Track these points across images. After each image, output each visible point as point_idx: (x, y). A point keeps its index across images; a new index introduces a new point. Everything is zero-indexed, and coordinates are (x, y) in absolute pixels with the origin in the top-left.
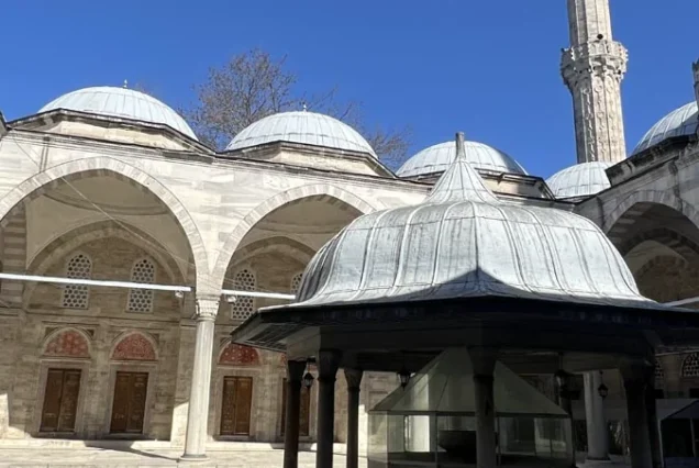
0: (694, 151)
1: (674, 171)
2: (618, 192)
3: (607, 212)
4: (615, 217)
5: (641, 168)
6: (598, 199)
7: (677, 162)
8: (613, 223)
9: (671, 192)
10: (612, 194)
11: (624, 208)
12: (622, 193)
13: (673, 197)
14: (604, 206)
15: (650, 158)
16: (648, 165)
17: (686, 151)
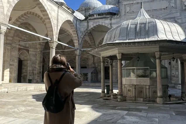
0: (117, 17)
1: (111, 20)
2: (94, 21)
3: (90, 25)
4: (92, 27)
5: (100, 17)
6: (88, 21)
7: (112, 18)
8: (91, 28)
9: (109, 24)
10: (92, 21)
11: (95, 25)
12: (95, 21)
13: (110, 25)
14: (89, 23)
15: (103, 15)
16: (102, 16)
17: (115, 16)
